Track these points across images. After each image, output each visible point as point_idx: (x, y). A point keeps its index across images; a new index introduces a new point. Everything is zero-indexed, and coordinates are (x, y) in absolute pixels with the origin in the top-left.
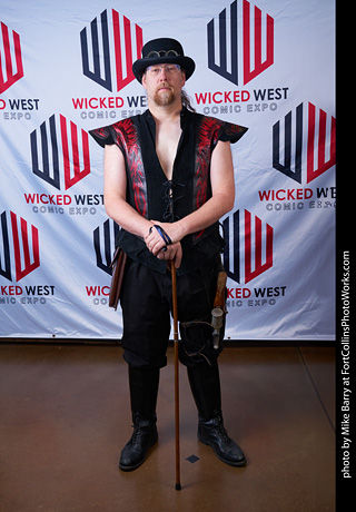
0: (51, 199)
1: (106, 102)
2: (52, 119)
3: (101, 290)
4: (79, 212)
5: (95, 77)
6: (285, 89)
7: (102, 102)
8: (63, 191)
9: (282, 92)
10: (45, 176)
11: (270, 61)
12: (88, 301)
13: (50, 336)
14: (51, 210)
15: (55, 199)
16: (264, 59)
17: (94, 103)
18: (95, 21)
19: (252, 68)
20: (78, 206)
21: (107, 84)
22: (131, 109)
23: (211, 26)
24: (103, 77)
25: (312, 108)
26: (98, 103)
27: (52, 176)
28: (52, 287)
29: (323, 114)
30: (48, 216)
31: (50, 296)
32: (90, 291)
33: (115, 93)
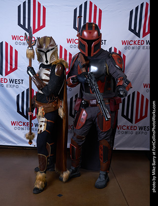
2: (2, 43)
3: (18, 123)
4: (10, 87)
5: (23, 27)
6: (105, 41)
8: (4, 76)
12: (12, 128)
17: (21, 38)
18: (25, 2)
20: (11, 84)
21: (28, 31)
23: (75, 10)
24: (27, 27)
26: (24, 38)
29: (120, 53)
32: (13, 123)
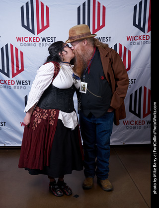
0: (5, 82)
1: (32, 39)
2: (7, 46)
4: (18, 88)
5: (27, 28)
6: (110, 37)
7: (30, 39)
8: (11, 78)
9: (109, 39)
10: (3, 71)
11: (104, 25)
12: (21, 128)
13: (3, 145)
14: (5, 87)
15: (7, 82)
16: (101, 24)
17: (26, 39)
18: (28, 3)
19: (96, 28)
20: (18, 86)
21: (33, 31)
22: (43, 43)
23: (79, 9)
24: (31, 28)
25: (121, 46)
26: (28, 39)
27: (6, 71)
28: (5, 122)
29: (125, 49)
30: (3, 90)
31: (3, 127)
32: (22, 124)
33: (36, 35)
